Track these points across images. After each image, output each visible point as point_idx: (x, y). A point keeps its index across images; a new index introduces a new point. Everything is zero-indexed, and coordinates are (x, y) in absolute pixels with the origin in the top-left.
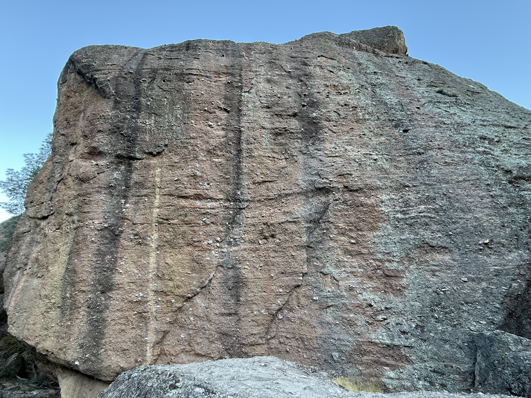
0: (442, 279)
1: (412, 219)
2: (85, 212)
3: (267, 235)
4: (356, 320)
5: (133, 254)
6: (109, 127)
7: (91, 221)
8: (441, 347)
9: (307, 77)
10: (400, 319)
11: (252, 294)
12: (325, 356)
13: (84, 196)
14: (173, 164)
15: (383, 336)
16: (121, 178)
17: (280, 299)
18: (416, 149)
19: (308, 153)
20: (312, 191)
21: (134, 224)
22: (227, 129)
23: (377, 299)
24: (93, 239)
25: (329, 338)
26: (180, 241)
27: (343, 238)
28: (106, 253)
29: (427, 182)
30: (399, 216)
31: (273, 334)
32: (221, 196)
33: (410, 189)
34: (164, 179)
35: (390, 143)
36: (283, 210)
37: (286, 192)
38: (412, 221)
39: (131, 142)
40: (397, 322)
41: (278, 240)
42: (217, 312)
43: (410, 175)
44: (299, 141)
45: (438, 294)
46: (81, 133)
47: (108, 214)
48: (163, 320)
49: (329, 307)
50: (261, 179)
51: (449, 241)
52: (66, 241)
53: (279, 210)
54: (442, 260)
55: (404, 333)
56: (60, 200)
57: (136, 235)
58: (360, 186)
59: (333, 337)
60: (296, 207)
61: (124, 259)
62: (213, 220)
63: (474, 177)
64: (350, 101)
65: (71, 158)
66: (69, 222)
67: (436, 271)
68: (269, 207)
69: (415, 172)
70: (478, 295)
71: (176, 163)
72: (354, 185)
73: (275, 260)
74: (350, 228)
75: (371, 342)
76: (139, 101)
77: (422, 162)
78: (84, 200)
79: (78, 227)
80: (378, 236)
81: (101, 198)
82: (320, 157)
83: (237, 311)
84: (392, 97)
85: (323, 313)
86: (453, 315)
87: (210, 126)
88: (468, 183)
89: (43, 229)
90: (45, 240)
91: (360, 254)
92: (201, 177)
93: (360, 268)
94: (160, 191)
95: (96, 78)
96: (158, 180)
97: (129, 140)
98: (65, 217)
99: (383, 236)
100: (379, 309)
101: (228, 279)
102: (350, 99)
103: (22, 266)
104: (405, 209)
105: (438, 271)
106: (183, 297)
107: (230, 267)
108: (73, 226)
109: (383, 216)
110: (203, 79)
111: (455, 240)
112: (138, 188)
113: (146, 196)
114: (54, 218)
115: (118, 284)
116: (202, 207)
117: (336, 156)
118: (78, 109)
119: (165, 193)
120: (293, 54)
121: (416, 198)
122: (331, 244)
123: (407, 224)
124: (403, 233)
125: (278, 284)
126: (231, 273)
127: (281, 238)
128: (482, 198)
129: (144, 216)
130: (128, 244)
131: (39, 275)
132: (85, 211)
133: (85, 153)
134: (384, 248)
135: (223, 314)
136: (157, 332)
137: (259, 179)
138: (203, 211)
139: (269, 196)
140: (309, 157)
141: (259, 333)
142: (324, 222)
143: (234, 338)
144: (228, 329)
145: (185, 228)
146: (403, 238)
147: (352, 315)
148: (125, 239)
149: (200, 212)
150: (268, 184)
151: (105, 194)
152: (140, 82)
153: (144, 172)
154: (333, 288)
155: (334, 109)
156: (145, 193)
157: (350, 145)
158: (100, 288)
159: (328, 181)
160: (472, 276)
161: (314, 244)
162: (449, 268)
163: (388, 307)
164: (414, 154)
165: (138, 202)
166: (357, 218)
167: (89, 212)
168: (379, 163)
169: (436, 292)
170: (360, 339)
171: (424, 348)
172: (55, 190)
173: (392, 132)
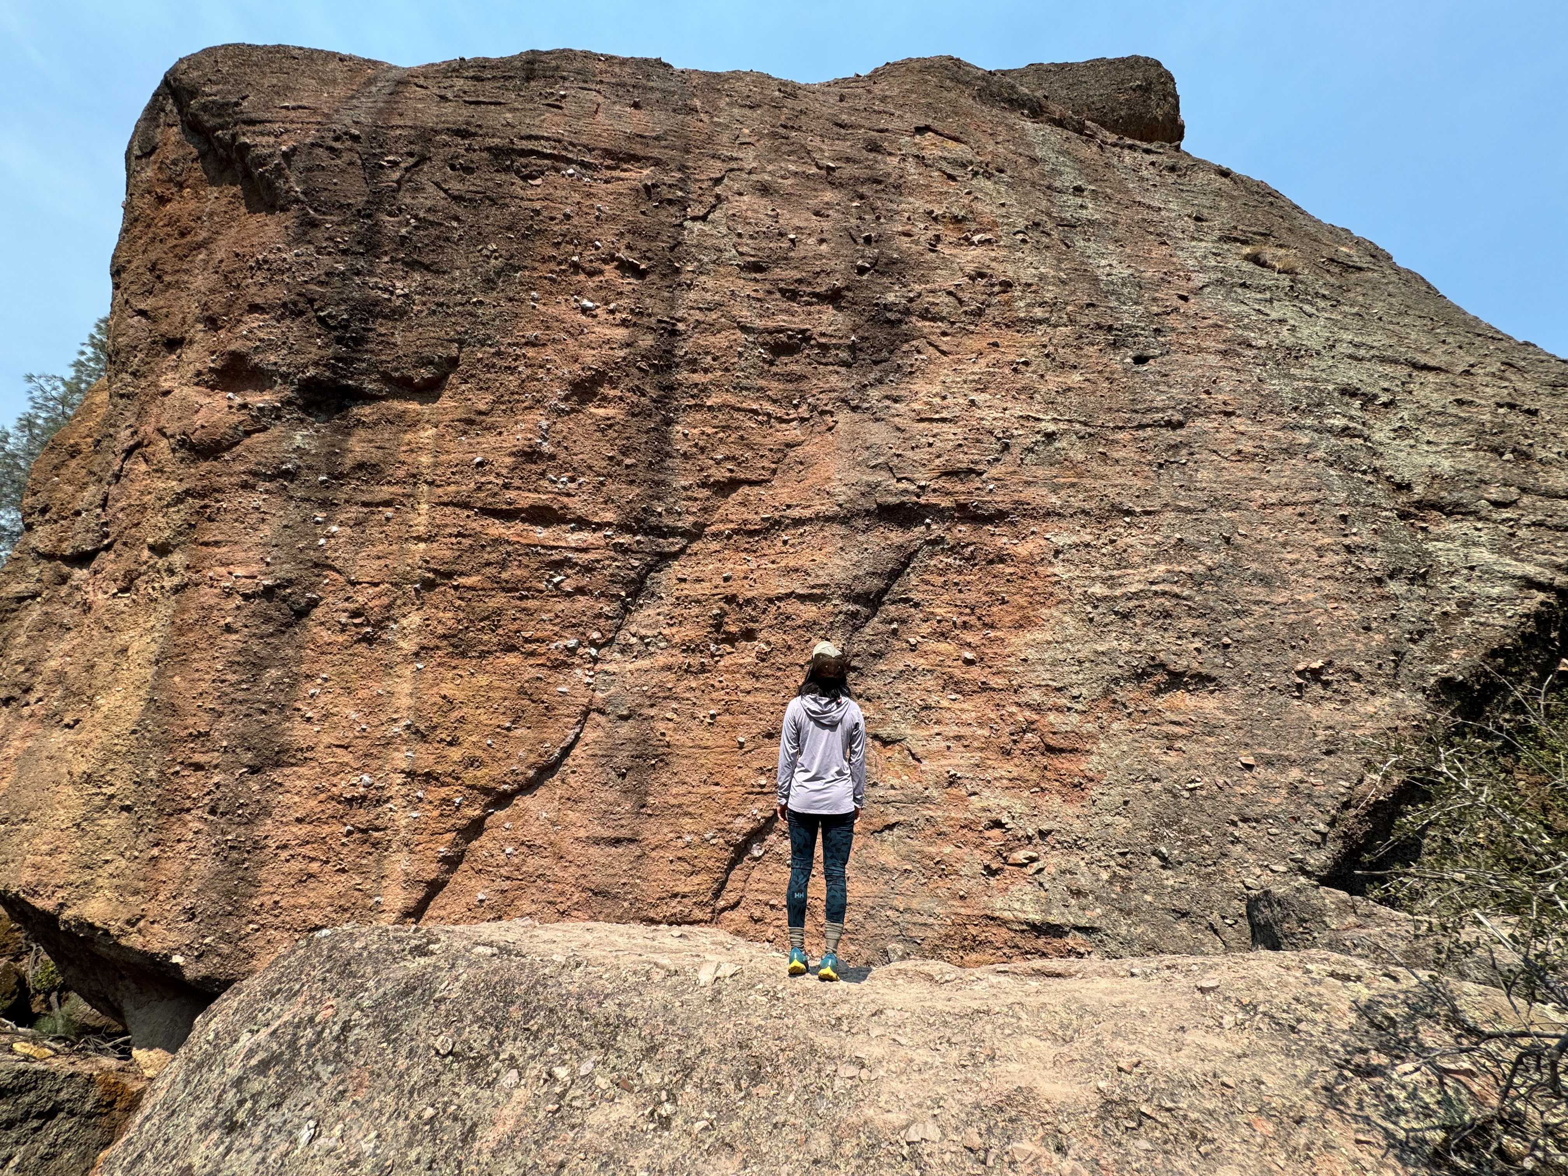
0: (1190, 759)
1: (1129, 599)
2: (206, 544)
3: (733, 629)
4: (958, 860)
5: (346, 668)
6: (284, 294)
7: (223, 570)
8: (1166, 928)
9: (879, 187)
10: (1074, 859)
11: (682, 789)
12: (869, 952)
13: (203, 496)
14: (473, 416)
15: (1023, 903)
16: (316, 447)
17: (759, 805)
18: (1163, 410)
19: (866, 405)
20: (868, 512)
21: (353, 584)
22: (635, 324)
23: (1018, 808)
24: (229, 620)
25: (882, 907)
26: (486, 638)
27: (943, 646)
28: (266, 663)
29: (1183, 504)
30: (1098, 590)
31: (732, 897)
32: (609, 516)
33: (1136, 520)
34: (443, 458)
35: (1094, 392)
36: (783, 564)
37: (796, 513)
38: (1131, 604)
39: (347, 346)
40: (1064, 866)
41: (763, 645)
42: (582, 833)
43: (1138, 482)
44: (843, 370)
45: (1175, 796)
46: (197, 311)
47: (275, 552)
48: (429, 853)
49: (890, 827)
50: (728, 474)
51: (1220, 661)
52: (149, 625)
53: (773, 562)
54: (1196, 710)
55: (1078, 893)
56: (130, 505)
57: (355, 614)
58: (1001, 506)
59: (895, 903)
60: (819, 557)
61: (319, 681)
62: (585, 581)
63: (1306, 496)
64: (993, 264)
65: (166, 385)
66: (158, 572)
67: (1176, 737)
68: (744, 555)
69: (1152, 475)
70: (1277, 801)
71: (480, 413)
72: (984, 502)
73: (750, 699)
74: (966, 618)
75: (993, 919)
76: (376, 224)
77: (1175, 447)
78: (206, 507)
79: (186, 585)
80: (1036, 645)
81: (254, 504)
82: (897, 419)
83: (637, 833)
84: (1115, 263)
85: (871, 842)
86: (1206, 848)
87: (585, 310)
88: (1290, 509)
89: (78, 588)
90: (86, 621)
91: (985, 687)
92: (553, 457)
93: (981, 725)
94: (431, 493)
95: (246, 147)
96: (425, 459)
97: (343, 338)
98: (146, 553)
99: (1049, 643)
100: (1021, 833)
101: (616, 747)
102: (994, 259)
103: (17, 693)
104: (1115, 573)
105: (1183, 737)
106: (485, 791)
107: (625, 713)
108: (169, 582)
109: (1056, 589)
110: (571, 171)
111: (1237, 658)
112: (367, 482)
113: (387, 503)
114: (112, 556)
115: (302, 750)
116: (552, 543)
117: (943, 420)
118: (189, 238)
119: (445, 499)
120: (844, 117)
121: (1147, 545)
122: (911, 660)
123: (1116, 613)
124: (1101, 636)
125: (756, 765)
126: (625, 730)
127: (772, 639)
128: (1320, 551)
129: (382, 562)
130: (333, 637)
131: (66, 720)
132: (206, 539)
133: (211, 370)
134: (1048, 676)
135: (597, 841)
136: (411, 882)
137: (720, 474)
138: (556, 556)
139: (745, 522)
140: (865, 416)
141: (696, 893)
142: (894, 602)
143: (626, 904)
144: (610, 880)
145: (499, 600)
146: (1100, 649)
147: (947, 849)
148: (322, 624)
149: (547, 559)
150: (745, 489)
151: (267, 492)
152: (382, 167)
153: (386, 436)
154: (905, 778)
155: (949, 285)
156: (387, 497)
157: (983, 391)
158: (248, 757)
159: (912, 487)
160: (1268, 752)
161: (862, 661)
162: (1212, 729)
163: (1044, 827)
164: (1154, 425)
165: (366, 520)
166: (986, 594)
167: (217, 544)
168: (1057, 444)
169: (1170, 792)
170: (963, 911)
171: (1123, 931)
172: (117, 477)
173: (1105, 360)
